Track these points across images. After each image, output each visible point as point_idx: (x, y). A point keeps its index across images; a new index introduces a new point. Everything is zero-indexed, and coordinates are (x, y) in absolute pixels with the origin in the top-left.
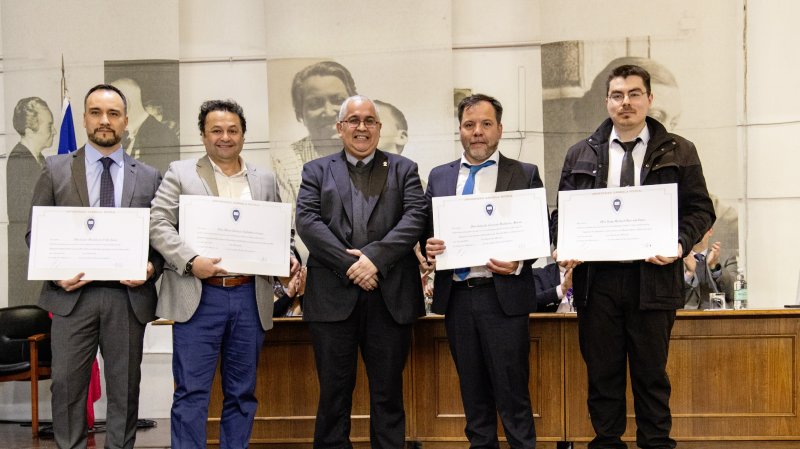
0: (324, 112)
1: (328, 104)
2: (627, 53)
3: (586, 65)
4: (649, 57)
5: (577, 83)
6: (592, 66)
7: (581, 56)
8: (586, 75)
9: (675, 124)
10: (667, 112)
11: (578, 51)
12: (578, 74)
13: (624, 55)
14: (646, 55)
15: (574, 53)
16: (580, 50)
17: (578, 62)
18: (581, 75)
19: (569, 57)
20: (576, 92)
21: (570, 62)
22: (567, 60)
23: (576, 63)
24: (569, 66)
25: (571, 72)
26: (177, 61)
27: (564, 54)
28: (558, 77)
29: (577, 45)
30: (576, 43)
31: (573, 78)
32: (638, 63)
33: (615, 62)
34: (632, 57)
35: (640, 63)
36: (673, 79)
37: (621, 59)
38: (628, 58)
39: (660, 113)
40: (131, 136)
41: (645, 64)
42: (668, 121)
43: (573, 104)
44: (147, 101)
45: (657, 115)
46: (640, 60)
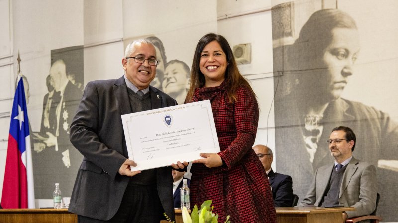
2: (322, 6)
3: (295, 20)
4: (337, 7)
5: (290, 34)
6: (299, 20)
7: (292, 14)
8: (295, 28)
9: (356, 58)
10: (350, 49)
11: (290, 10)
12: (290, 28)
13: (318, 8)
14: (334, 7)
15: (287, 12)
16: (292, 10)
17: (290, 18)
18: (292, 28)
19: (284, 15)
20: (289, 41)
21: (285, 18)
22: (283, 18)
23: (289, 20)
24: (284, 21)
25: (286, 26)
26: (83, 46)
27: (282, 13)
28: (279, 31)
29: (289, 6)
30: (288, 4)
31: (287, 30)
32: (329, 13)
33: (314, 15)
34: (325, 10)
35: (331, 13)
36: (353, 23)
37: (319, 12)
38: (323, 11)
39: (344, 51)
40: (62, 95)
41: (334, 14)
42: (350, 57)
43: (287, 50)
44: (68, 72)
45: (343, 53)
46: (331, 11)
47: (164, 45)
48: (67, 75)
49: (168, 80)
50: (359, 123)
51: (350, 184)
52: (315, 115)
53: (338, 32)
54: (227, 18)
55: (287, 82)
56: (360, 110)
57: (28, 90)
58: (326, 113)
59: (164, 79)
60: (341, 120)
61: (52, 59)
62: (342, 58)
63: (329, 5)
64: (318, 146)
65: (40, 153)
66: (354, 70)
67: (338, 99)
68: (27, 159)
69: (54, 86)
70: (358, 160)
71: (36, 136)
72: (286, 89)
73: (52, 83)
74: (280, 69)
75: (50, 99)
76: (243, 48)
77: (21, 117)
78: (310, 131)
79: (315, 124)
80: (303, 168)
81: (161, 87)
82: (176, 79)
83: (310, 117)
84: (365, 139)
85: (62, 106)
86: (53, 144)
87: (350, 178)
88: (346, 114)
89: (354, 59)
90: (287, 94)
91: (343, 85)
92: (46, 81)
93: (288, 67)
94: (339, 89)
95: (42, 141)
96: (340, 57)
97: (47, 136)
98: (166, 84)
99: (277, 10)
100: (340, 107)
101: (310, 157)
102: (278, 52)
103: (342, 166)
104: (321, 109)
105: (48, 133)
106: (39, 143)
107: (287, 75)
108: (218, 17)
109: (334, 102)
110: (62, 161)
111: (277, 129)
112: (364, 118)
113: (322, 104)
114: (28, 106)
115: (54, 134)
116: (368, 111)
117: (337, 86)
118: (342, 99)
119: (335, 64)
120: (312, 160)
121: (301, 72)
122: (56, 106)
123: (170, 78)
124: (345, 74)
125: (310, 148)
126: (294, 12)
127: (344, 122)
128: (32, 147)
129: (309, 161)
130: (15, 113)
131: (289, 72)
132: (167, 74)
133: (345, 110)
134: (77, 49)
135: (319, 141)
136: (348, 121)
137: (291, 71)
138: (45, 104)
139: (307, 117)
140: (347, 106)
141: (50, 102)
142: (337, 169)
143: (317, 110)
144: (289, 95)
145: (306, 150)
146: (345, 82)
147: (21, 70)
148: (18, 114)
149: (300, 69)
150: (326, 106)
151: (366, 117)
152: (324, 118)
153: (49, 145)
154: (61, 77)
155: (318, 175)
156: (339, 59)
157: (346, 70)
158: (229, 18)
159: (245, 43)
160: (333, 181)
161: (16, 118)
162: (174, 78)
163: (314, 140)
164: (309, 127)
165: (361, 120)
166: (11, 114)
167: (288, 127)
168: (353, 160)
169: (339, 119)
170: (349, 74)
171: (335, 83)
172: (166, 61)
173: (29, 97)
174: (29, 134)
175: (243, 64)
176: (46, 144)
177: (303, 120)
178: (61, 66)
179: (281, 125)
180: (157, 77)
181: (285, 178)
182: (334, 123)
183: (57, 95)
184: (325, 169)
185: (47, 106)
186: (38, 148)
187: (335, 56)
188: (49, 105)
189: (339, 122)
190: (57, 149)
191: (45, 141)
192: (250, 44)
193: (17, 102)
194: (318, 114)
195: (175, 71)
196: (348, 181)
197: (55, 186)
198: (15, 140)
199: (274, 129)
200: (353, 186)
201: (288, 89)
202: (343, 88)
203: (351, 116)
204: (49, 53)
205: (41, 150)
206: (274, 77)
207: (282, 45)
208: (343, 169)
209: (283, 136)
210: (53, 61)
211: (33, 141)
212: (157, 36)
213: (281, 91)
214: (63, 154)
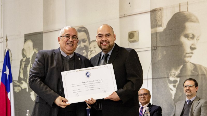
0: (80, 46)
1: (82, 43)
2: (180, 10)
3: (164, 17)
4: (188, 11)
5: (161, 26)
6: (166, 18)
8: (164, 22)
9: (198, 40)
10: (195, 34)
12: (161, 22)
13: (178, 11)
14: (186, 10)
15: (159, 13)
16: (162, 11)
17: (161, 17)
18: (162, 22)
19: (158, 15)
20: (160, 29)
21: (158, 17)
22: (157, 16)
23: (160, 17)
24: (158, 19)
25: (158, 21)
26: (43, 32)
27: (156, 14)
28: (154, 24)
29: (161, 10)
30: (160, 8)
31: (159, 23)
32: (183, 14)
33: (175, 15)
34: (181, 12)
35: (185, 14)
36: (197, 19)
37: (177, 13)
38: (180, 12)
39: (192, 35)
40: (30, 59)
41: (186, 14)
42: (195, 39)
43: (159, 34)
44: (34, 46)
45: (191, 36)
46: (184, 13)
47: (89, 32)
48: (34, 48)
49: (91, 51)
50: (200, 76)
51: (195, 111)
52: (175, 72)
53: (188, 25)
54: (125, 16)
55: (159, 53)
56: (201, 69)
57: (11, 57)
58: (181, 71)
59: (89, 51)
60: (190, 75)
61: (25, 39)
62: (191, 39)
63: (183, 9)
64: (177, 89)
65: (18, 93)
66: (197, 46)
67: (188, 62)
68: (11, 96)
69: (26, 55)
70: (200, 98)
71: (16, 83)
72: (159, 57)
73: (25, 53)
74: (155, 45)
75: (24, 62)
76: (134, 34)
77: (7, 72)
78: (172, 81)
79: (175, 77)
80: (168, 102)
81: (87, 56)
82: (95, 51)
83: (172, 73)
84: (204, 86)
85: (31, 66)
86: (25, 88)
87: (195, 108)
88: (192, 71)
89: (197, 40)
90: (159, 60)
91: (191, 55)
92: (21, 52)
93: (159, 44)
94: (189, 57)
95: (19, 86)
96: (189, 39)
97: (22, 83)
98: (90, 54)
99: (153, 12)
100: (190, 67)
101: (172, 96)
102: (154, 36)
103: (191, 101)
104: (179, 68)
105: (22, 81)
106: (17, 87)
107: (159, 49)
108: (120, 16)
109: (186, 64)
110: (30, 97)
111: (153, 80)
112: (203, 74)
113: (179, 66)
114: (11, 66)
115: (26, 82)
116: (205, 70)
117: (188, 55)
118: (190, 63)
119: (187, 43)
120: (173, 98)
121: (167, 47)
122: (27, 66)
123: (92, 50)
124: (192, 49)
125: (172, 90)
126: (163, 13)
127: (192, 76)
128: (14, 89)
129: (172, 98)
130: (4, 70)
131: (160, 47)
132: (91, 48)
133: (192, 69)
134: (39, 34)
135: (177, 87)
136: (194, 75)
137: (162, 46)
138: (21, 65)
139: (170, 73)
140: (193, 67)
141: (24, 64)
142: (187, 103)
143: (176, 69)
144: (160, 60)
145: (170, 92)
146: (192, 53)
147: (8, 45)
148: (6, 70)
149: (166, 45)
150: (182, 66)
151: (204, 73)
152: (180, 73)
153: (23, 88)
154: (30, 49)
155: (176, 106)
156: (188, 40)
157: (193, 46)
158: (126, 16)
159: (135, 30)
160: (185, 109)
161: (5, 73)
162: (95, 50)
163: (174, 86)
164: (172, 79)
165: (201, 75)
166: (2, 71)
167: (159, 78)
168: (197, 97)
169: (189, 74)
170: (195, 48)
171: (187, 54)
172: (90, 41)
173: (12, 61)
174: (12, 82)
175: (134, 42)
176: (21, 87)
177: (168, 75)
178: (30, 43)
179: (156, 78)
180: (85, 50)
181: (158, 107)
182: (186, 76)
183: (28, 60)
184: (181, 103)
185: (22, 66)
186: (17, 89)
187: (186, 39)
188: (23, 65)
189: (188, 76)
190: (27, 90)
191: (21, 86)
192: (138, 31)
193: (5, 64)
194: (176, 71)
195: (95, 46)
196: (194, 109)
197: (27, 112)
198: (4, 86)
199: (151, 80)
200: (197, 112)
201: (160, 57)
202: (191, 56)
203: (195, 72)
204: (24, 36)
205: (18, 91)
206: (152, 50)
207: (156, 32)
208: (191, 103)
209: (157, 84)
210: (26, 41)
211: (14, 86)
212: (85, 26)
213: (156, 58)
214: (31, 93)
